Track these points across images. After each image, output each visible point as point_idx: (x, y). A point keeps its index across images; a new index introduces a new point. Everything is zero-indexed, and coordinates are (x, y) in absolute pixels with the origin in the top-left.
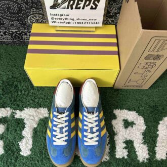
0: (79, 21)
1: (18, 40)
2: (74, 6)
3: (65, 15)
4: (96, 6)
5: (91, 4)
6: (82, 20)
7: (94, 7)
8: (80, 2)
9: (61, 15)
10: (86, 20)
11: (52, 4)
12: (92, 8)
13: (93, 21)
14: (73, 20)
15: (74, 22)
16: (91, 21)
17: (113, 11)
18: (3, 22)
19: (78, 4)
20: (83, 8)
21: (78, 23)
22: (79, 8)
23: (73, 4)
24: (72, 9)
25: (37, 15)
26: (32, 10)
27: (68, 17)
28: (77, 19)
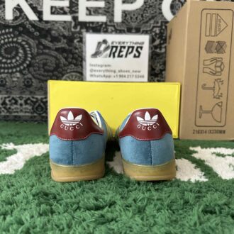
0: (121, 74)
1: (40, 114)
2: (116, 54)
3: (106, 66)
4: (139, 53)
5: (135, 52)
6: (124, 71)
7: (137, 55)
8: (123, 49)
9: (102, 66)
10: (129, 71)
11: (93, 52)
12: (135, 56)
13: (137, 74)
14: (115, 72)
15: (115, 74)
16: (134, 74)
17: (158, 68)
18: (32, 82)
19: (121, 51)
20: (126, 56)
21: (120, 76)
22: (122, 56)
23: (116, 51)
24: (114, 56)
25: (74, 74)
26: (70, 67)
27: (108, 68)
28: (119, 71)
